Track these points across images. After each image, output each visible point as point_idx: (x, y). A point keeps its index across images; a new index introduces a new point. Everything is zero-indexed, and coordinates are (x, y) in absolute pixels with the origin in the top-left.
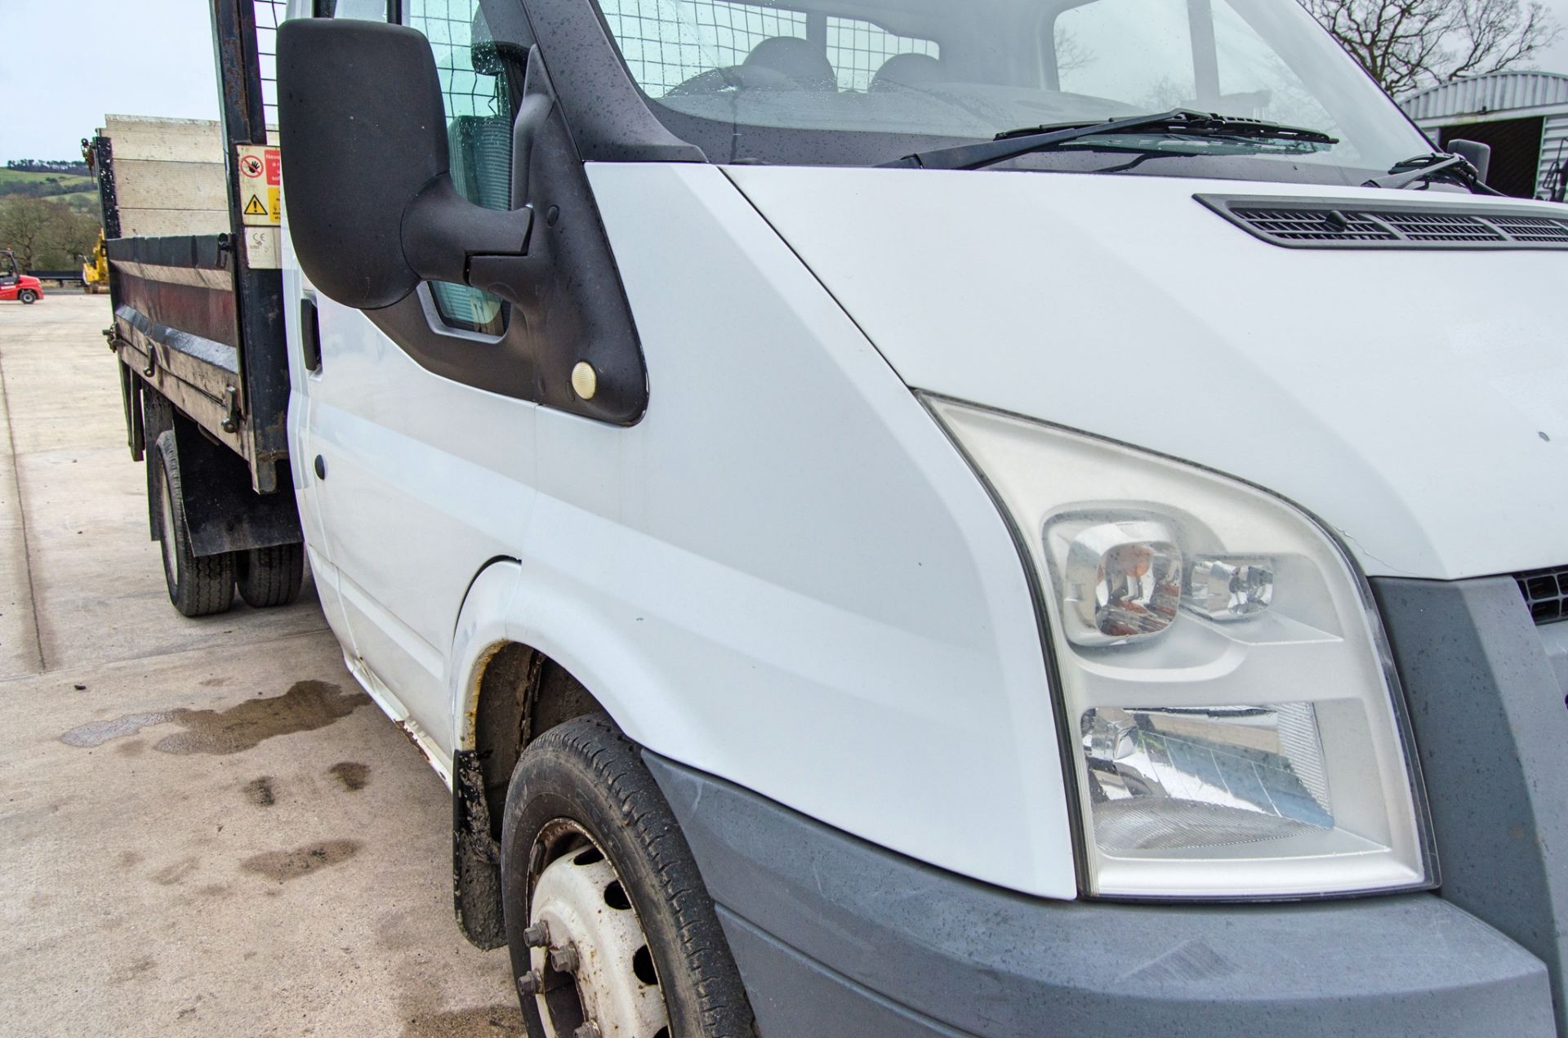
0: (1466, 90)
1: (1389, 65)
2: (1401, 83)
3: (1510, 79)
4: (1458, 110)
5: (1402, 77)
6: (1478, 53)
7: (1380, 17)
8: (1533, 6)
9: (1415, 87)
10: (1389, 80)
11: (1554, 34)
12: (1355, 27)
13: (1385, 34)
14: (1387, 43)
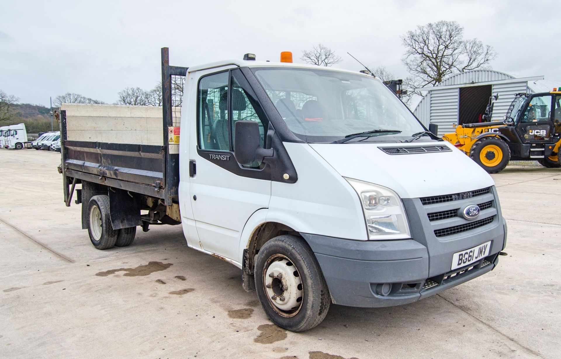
0: (466, 76)
1: (442, 65)
2: (447, 71)
3: (480, 72)
4: (465, 82)
5: (447, 69)
6: (471, 61)
7: (438, 49)
8: (487, 46)
9: (451, 73)
10: (443, 70)
11: (495, 55)
12: (430, 52)
13: (440, 55)
14: (441, 57)
